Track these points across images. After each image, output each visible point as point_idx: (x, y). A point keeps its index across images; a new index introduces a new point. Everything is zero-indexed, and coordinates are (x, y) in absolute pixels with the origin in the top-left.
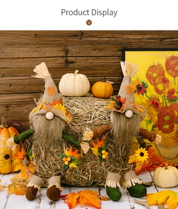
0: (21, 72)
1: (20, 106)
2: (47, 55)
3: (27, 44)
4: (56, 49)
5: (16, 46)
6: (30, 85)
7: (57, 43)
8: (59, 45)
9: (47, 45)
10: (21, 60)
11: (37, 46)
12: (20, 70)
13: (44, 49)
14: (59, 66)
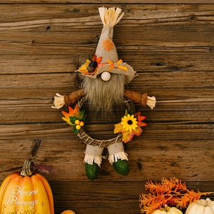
0: (12, 94)
1: (11, 142)
2: (50, 70)
3: (21, 55)
4: (62, 61)
5: (6, 57)
6: (25, 112)
7: (63, 53)
8: (66, 56)
9: (50, 56)
10: (13, 76)
11: (35, 57)
12: (11, 91)
13: (45, 62)
14: (66, 85)
